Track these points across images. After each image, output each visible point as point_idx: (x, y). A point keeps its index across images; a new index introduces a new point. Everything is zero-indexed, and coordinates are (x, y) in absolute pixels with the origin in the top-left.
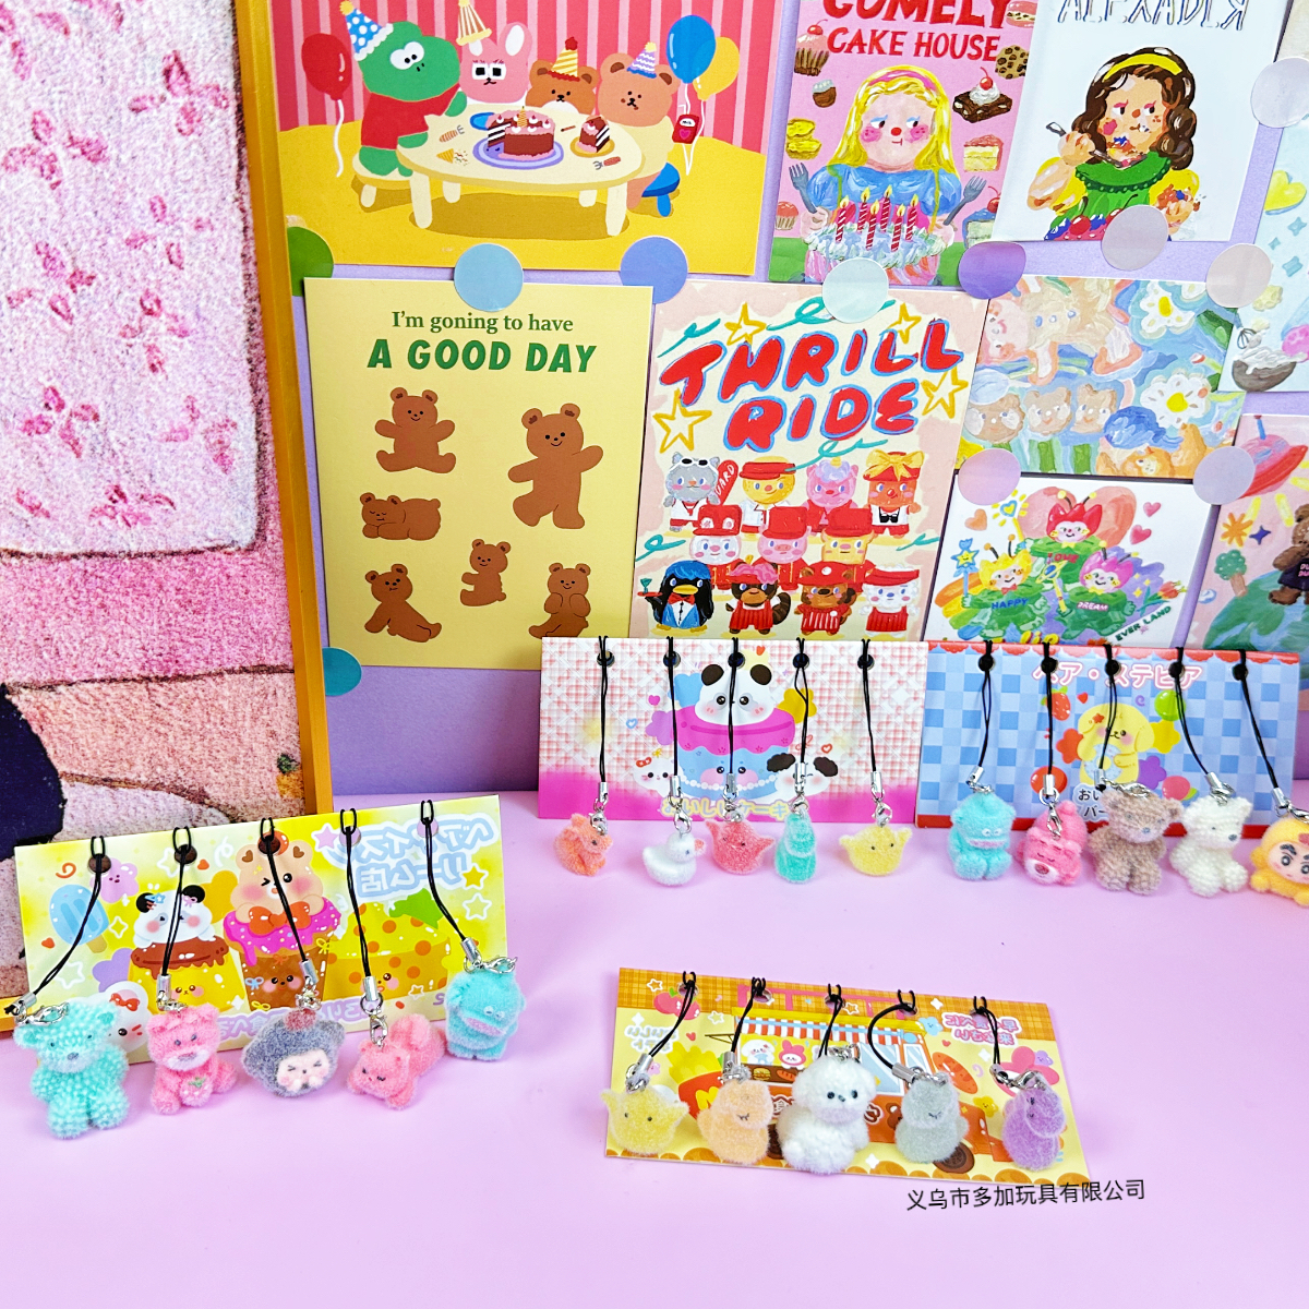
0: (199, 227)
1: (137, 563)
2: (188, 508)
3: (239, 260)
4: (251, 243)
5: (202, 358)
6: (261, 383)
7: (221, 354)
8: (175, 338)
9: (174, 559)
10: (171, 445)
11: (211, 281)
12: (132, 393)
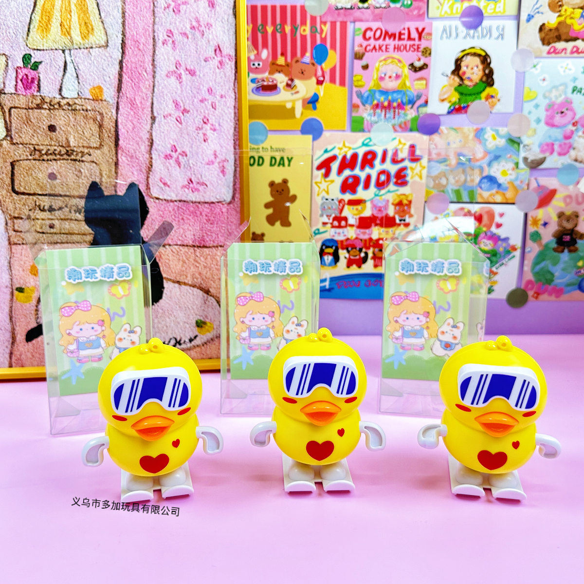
0: (222, 97)
1: (194, 205)
2: (212, 188)
3: (233, 108)
4: (237, 103)
5: (220, 139)
6: (237, 147)
7: (226, 138)
8: (212, 132)
9: (206, 205)
10: (208, 166)
11: (224, 114)
12: (198, 148)
